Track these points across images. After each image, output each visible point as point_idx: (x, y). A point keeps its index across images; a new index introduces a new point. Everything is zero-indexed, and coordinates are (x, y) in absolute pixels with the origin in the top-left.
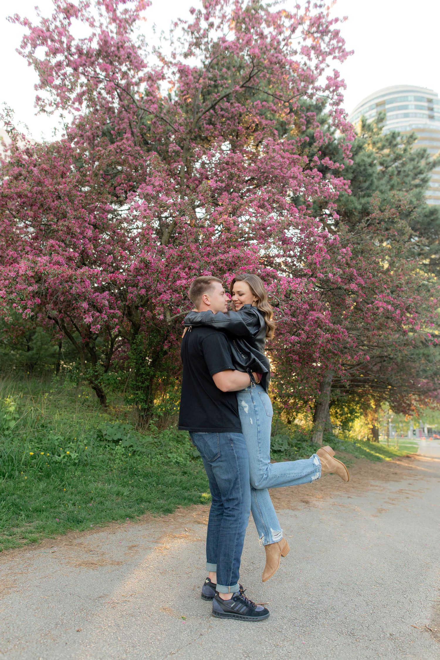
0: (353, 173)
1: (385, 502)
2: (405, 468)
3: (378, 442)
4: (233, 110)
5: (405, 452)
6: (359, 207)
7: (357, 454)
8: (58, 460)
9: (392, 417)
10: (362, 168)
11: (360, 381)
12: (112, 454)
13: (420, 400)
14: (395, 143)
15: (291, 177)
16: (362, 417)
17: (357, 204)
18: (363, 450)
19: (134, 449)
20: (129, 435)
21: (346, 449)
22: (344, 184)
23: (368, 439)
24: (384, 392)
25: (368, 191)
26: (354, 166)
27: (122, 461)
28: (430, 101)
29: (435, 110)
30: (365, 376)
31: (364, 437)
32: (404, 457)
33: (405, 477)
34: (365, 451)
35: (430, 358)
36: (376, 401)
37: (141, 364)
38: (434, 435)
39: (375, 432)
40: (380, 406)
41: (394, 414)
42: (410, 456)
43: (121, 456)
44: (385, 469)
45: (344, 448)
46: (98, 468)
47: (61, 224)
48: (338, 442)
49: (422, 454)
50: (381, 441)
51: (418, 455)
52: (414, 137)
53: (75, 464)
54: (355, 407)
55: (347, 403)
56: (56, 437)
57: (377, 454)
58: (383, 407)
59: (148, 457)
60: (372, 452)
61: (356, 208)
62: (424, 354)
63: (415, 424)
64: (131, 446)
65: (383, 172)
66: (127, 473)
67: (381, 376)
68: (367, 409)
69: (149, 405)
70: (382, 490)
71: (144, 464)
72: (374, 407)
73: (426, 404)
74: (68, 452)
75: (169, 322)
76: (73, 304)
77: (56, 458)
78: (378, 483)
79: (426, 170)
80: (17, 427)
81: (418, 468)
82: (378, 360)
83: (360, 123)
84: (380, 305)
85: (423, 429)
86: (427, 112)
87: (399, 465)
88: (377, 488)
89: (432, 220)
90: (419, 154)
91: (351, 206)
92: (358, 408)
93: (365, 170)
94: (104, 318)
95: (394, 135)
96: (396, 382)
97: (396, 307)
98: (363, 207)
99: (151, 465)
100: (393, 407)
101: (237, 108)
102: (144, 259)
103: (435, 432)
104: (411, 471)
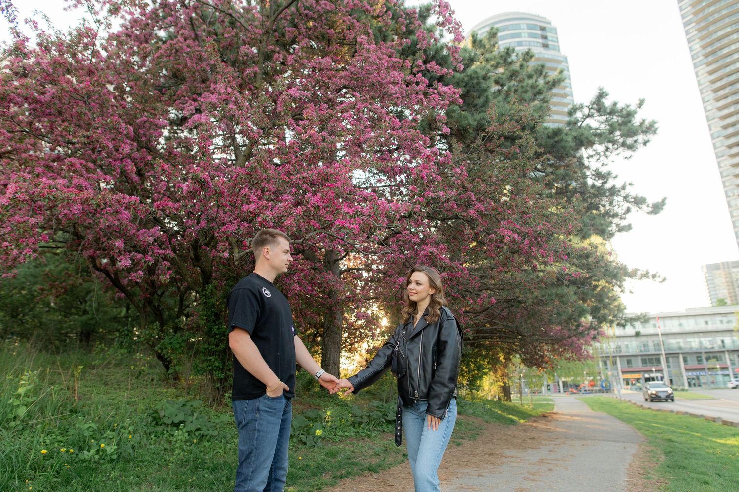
0: (465, 86)
1: (525, 478)
2: (542, 431)
3: (511, 401)
4: (318, 7)
5: (541, 411)
6: (474, 123)
7: (487, 417)
8: (87, 457)
9: (524, 371)
10: (475, 81)
11: (486, 332)
12: (170, 442)
13: (554, 350)
14: (510, 60)
15: (390, 83)
16: (491, 373)
17: (471, 119)
18: (494, 412)
19: (202, 432)
20: (195, 415)
21: (475, 413)
22: (454, 93)
23: (499, 399)
24: (514, 344)
25: (483, 109)
26: (466, 79)
27: (183, 450)
28: (543, 29)
29: (549, 38)
30: (491, 325)
31: (495, 397)
32: (540, 417)
33: (544, 442)
34: (497, 412)
35: (564, 299)
36: (504, 354)
37: (214, 321)
38: (570, 389)
39: (506, 390)
40: (511, 360)
41: (526, 368)
42: (547, 415)
43: (183, 444)
44: (521, 433)
45: (472, 411)
46: (146, 464)
47: (80, 134)
48: (465, 405)
49: (560, 412)
50: (514, 400)
51: (555, 414)
52: (530, 54)
53: (112, 460)
54: (482, 362)
55: (473, 358)
56: (84, 426)
57: (511, 416)
58: (514, 360)
59: (221, 442)
60: (504, 414)
61: (470, 125)
62: (557, 295)
63: (550, 379)
64: (198, 429)
65: (499, 91)
66: (188, 467)
67: (510, 324)
68: (496, 364)
69: (226, 374)
70: (519, 462)
71: (216, 451)
72: (503, 361)
73: (560, 354)
74: (103, 445)
75: (237, 260)
76: (103, 242)
77: (86, 454)
78: (513, 452)
79: (545, 90)
80: (29, 415)
81: (558, 429)
82: (505, 305)
83: (471, 38)
84: (506, 233)
85: (558, 383)
86: (541, 41)
87: (535, 427)
88: (513, 459)
89: (556, 142)
90: (537, 70)
91: (464, 123)
92: (486, 363)
93: (478, 83)
94: (149, 261)
95: (508, 52)
96: (526, 330)
97: (523, 235)
98: (478, 124)
99: (225, 453)
100: (525, 360)
101: (323, 6)
102: (198, 176)
103: (571, 386)
104: (550, 434)
